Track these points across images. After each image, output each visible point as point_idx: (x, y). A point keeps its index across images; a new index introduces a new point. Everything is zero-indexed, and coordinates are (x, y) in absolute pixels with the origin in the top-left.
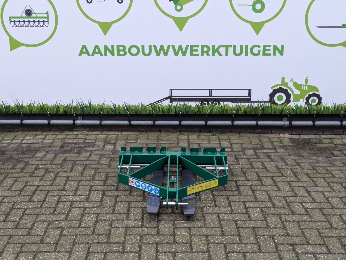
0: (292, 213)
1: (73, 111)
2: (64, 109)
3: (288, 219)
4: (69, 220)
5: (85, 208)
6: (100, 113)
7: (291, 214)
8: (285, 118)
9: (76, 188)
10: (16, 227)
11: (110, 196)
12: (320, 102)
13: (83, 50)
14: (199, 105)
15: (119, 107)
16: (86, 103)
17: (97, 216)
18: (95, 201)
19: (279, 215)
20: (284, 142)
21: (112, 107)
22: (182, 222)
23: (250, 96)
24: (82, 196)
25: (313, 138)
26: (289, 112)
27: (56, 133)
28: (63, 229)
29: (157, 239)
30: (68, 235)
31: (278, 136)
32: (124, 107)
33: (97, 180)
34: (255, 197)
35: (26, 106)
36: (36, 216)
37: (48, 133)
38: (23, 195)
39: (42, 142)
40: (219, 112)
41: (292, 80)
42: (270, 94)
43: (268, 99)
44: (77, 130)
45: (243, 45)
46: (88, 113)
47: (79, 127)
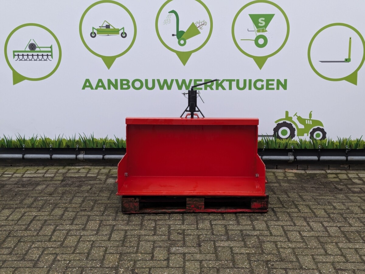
0: (289, 240)
1: (76, 145)
2: (66, 142)
3: (283, 245)
4: (64, 247)
5: (81, 236)
6: (103, 147)
7: (287, 242)
8: (290, 153)
9: (74, 218)
10: (10, 254)
11: (108, 225)
12: (324, 137)
13: (86, 84)
15: (122, 141)
16: (88, 137)
17: (92, 243)
18: (92, 230)
19: (275, 243)
20: (288, 177)
21: (115, 141)
22: (177, 248)
24: (80, 225)
25: (319, 173)
26: (294, 146)
27: (58, 168)
28: (57, 254)
29: (151, 264)
30: (61, 260)
31: (283, 171)
33: (96, 211)
34: (253, 226)
35: (28, 140)
36: (31, 243)
37: (50, 167)
38: (20, 224)
39: (43, 176)
42: (274, 128)
43: (272, 133)
44: (79, 164)
45: (246, 80)
46: (90, 147)
47: (82, 161)
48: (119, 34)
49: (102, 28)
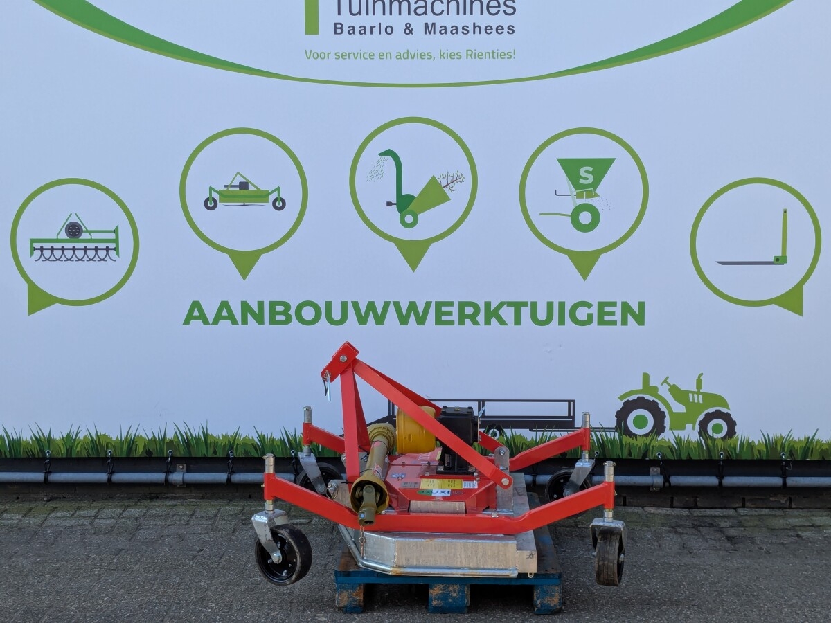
1: (167, 451)
2: (145, 446)
6: (228, 454)
8: (655, 469)
12: (731, 432)
13: (193, 312)
15: (272, 440)
16: (196, 431)
20: (652, 524)
21: (256, 440)
23: (571, 415)
25: (721, 515)
26: (663, 453)
27: (126, 503)
31: (640, 510)
32: (283, 442)
35: (58, 439)
37: (105, 503)
39: (91, 523)
41: (665, 381)
42: (618, 412)
43: (613, 423)
44: (174, 495)
45: (552, 303)
46: (200, 455)
47: (179, 488)
48: (268, 202)
49: (230, 189)
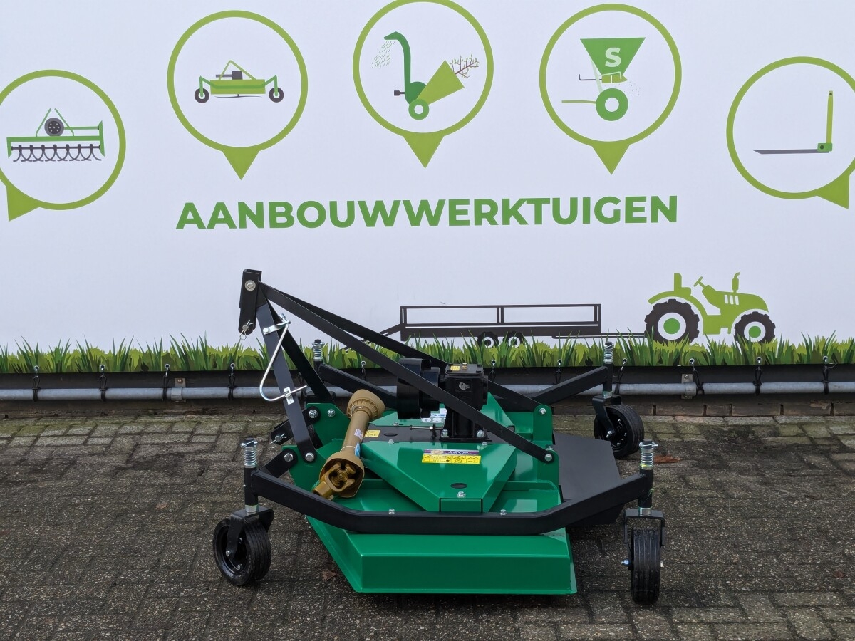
1: (163, 365)
2: (140, 358)
6: (230, 368)
8: (687, 376)
12: (770, 335)
13: (187, 215)
14: (472, 345)
16: (194, 343)
20: (684, 434)
21: (259, 352)
23: (597, 320)
25: (758, 423)
26: (696, 359)
27: (122, 421)
31: (669, 419)
35: (47, 353)
36: (56, 619)
37: (101, 420)
39: (85, 443)
40: (523, 361)
41: (699, 282)
42: (647, 317)
43: (642, 328)
44: (173, 411)
45: (576, 199)
46: (199, 369)
47: (179, 404)
48: (264, 92)
49: (222, 79)
